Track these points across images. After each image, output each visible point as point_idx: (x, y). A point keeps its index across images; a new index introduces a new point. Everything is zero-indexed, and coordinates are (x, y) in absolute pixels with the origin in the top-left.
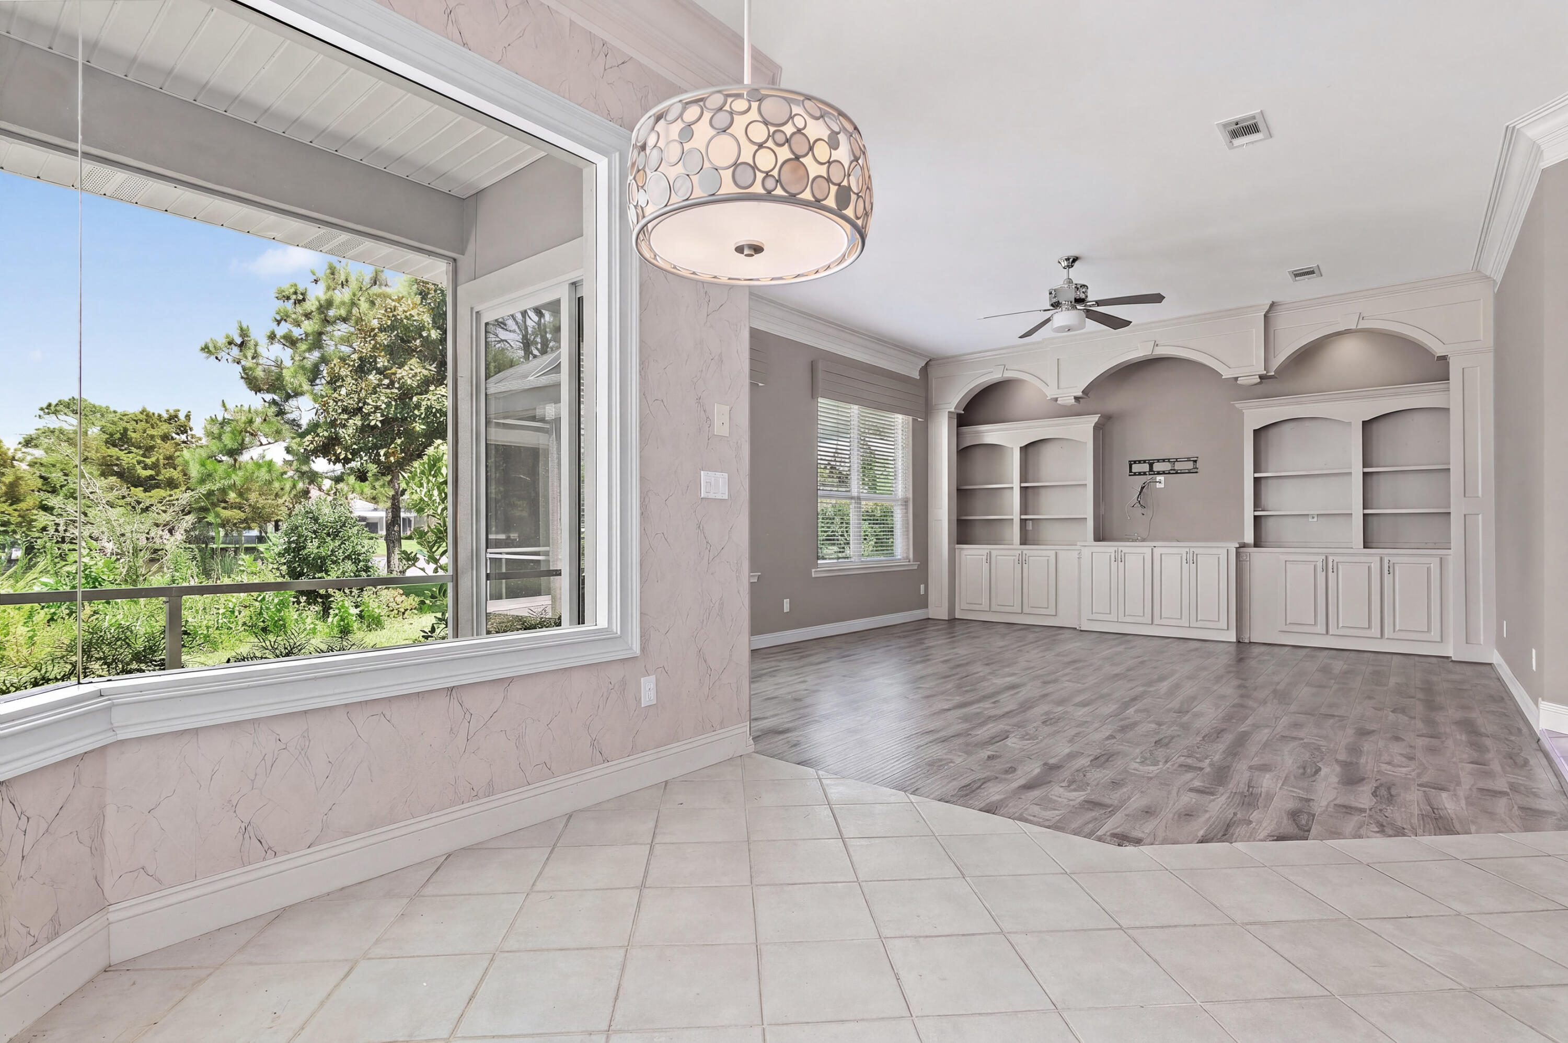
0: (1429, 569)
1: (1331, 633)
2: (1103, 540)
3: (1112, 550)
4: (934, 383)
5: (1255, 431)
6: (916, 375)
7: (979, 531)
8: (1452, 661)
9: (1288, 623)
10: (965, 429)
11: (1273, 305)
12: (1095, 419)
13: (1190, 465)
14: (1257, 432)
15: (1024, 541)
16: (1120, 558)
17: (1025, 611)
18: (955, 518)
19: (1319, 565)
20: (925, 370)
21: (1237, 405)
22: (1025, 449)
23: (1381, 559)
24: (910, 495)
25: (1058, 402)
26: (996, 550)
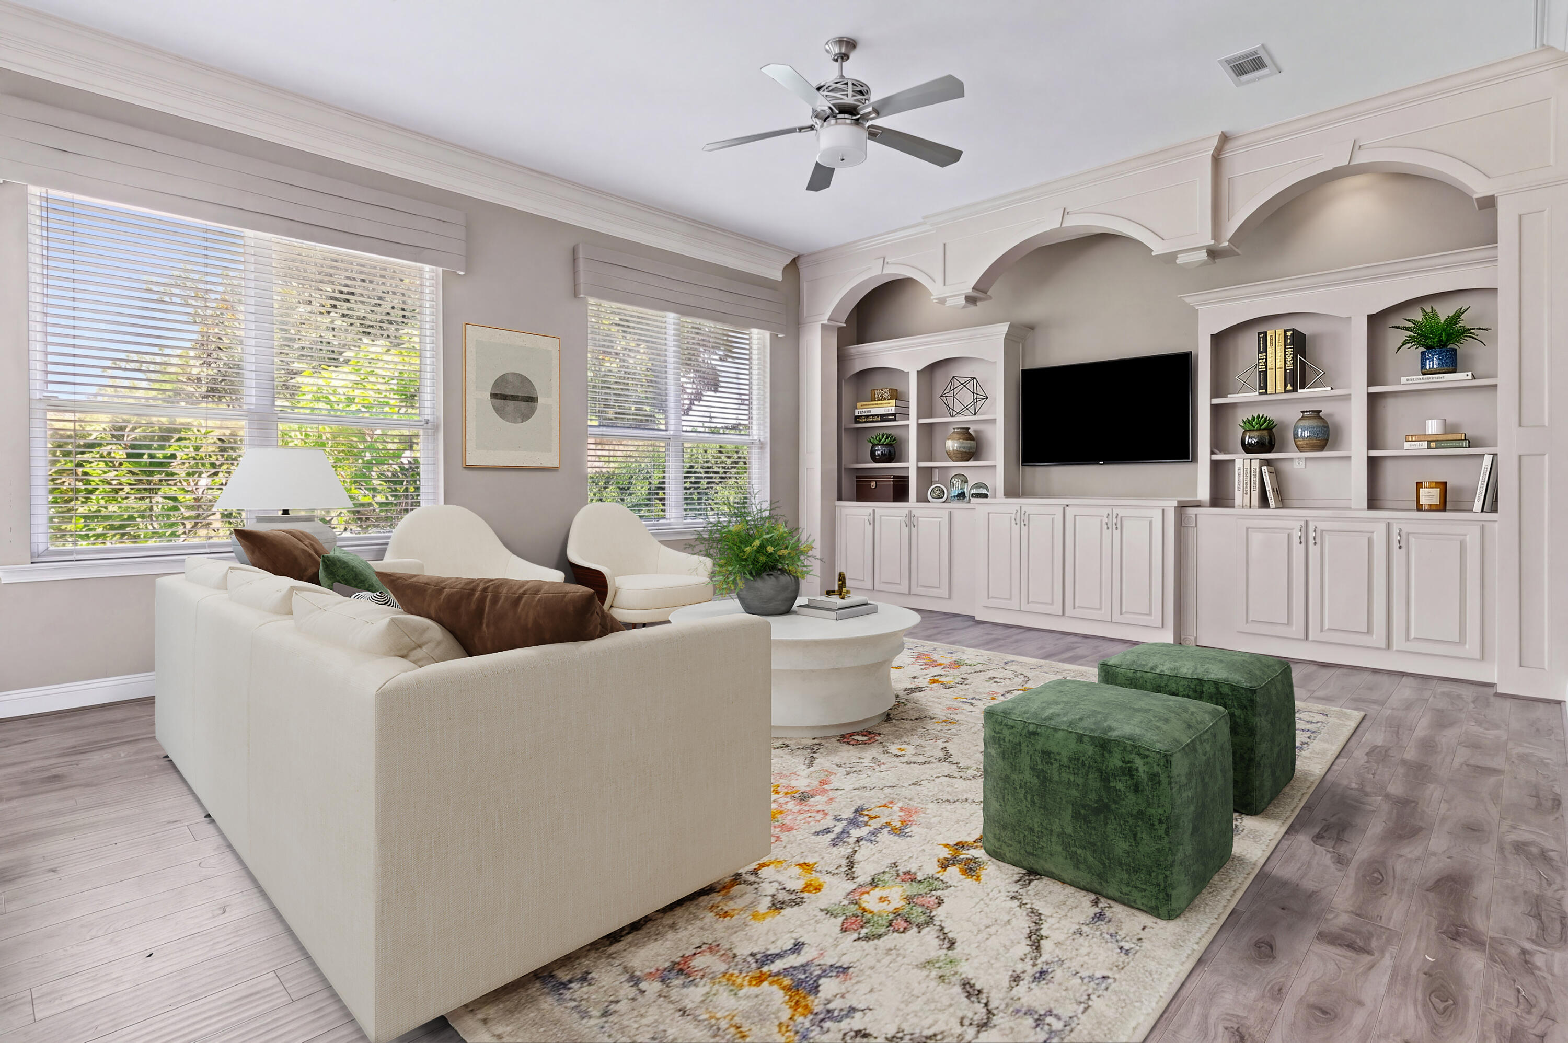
0: (1463, 546)
1: (1310, 638)
2: (1017, 495)
3: (1013, 509)
4: (804, 287)
6: (778, 276)
8: (1497, 695)
9: (1250, 619)
10: (851, 348)
11: (1225, 138)
12: (1004, 328)
14: (1216, 339)
17: (913, 591)
19: (1296, 534)
21: (1187, 300)
22: (924, 374)
23: (1388, 526)
24: (768, 437)
25: (947, 304)
26: (881, 509)
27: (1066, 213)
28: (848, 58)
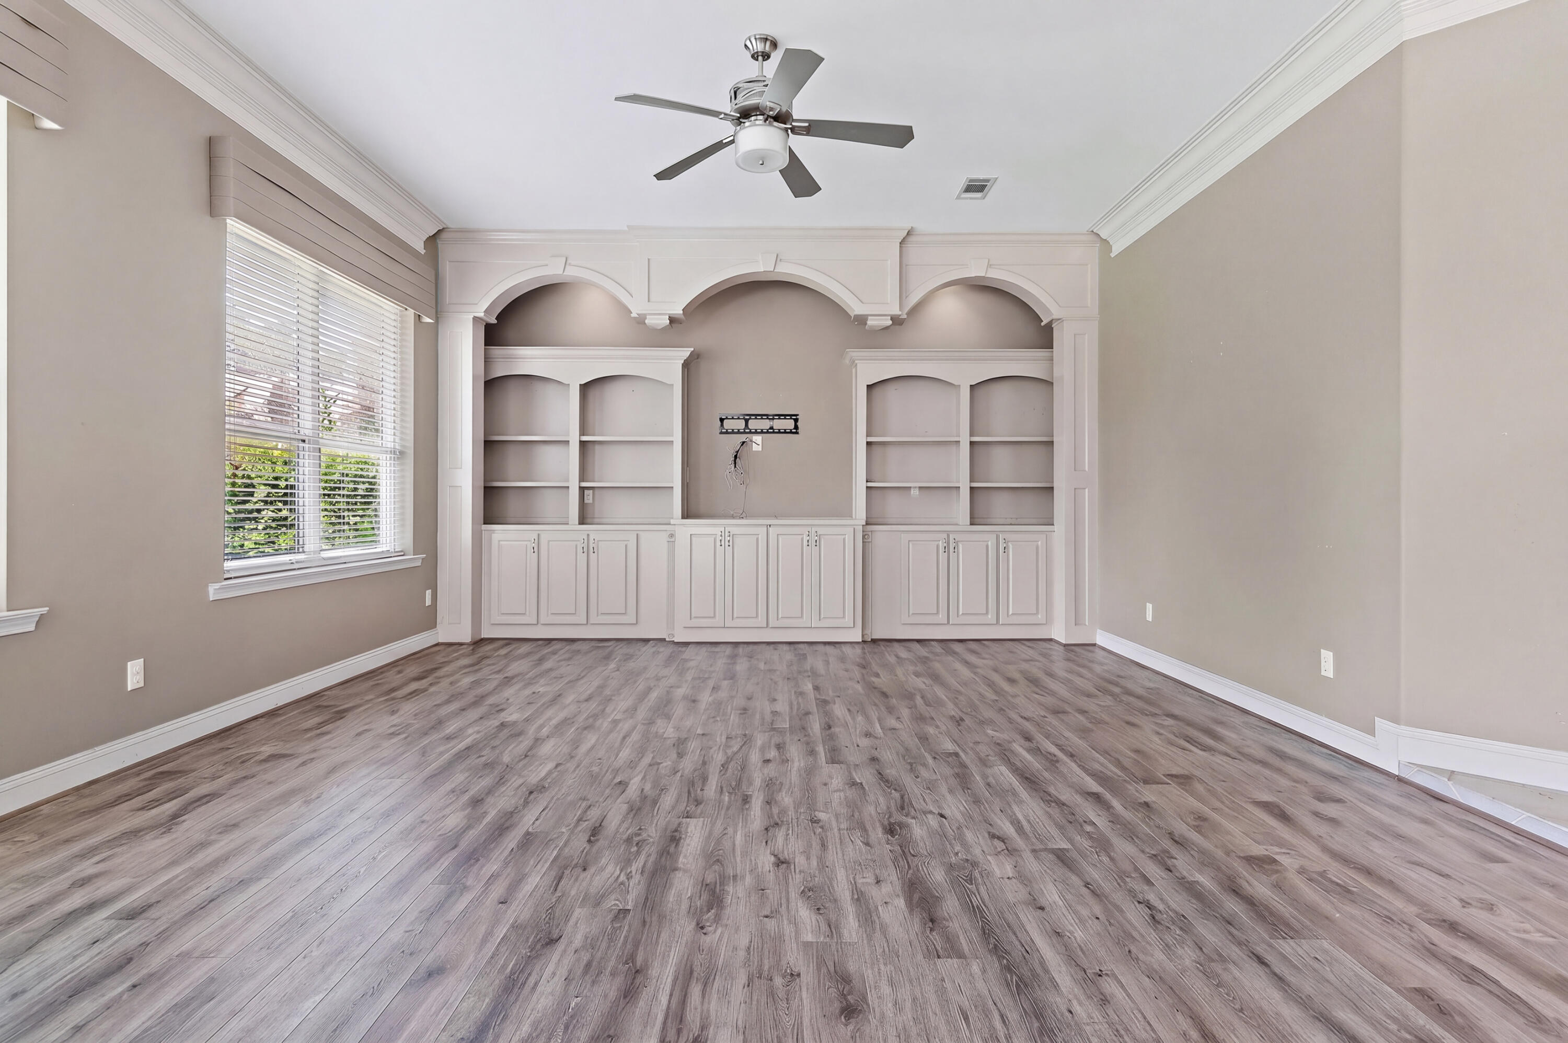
0: (1037, 547)
1: (952, 621)
2: (698, 516)
3: (717, 531)
4: (447, 269)
5: (868, 386)
6: (419, 246)
7: (513, 505)
8: (1064, 645)
9: (911, 613)
10: (497, 351)
11: (909, 232)
12: (686, 353)
13: (789, 424)
14: (869, 387)
15: (582, 521)
16: (729, 541)
17: (589, 622)
18: (481, 484)
19: (941, 545)
20: (433, 240)
22: (585, 388)
23: (998, 537)
24: (410, 444)
25: (646, 322)
26: (547, 532)
27: (779, 259)
28: (769, 57)
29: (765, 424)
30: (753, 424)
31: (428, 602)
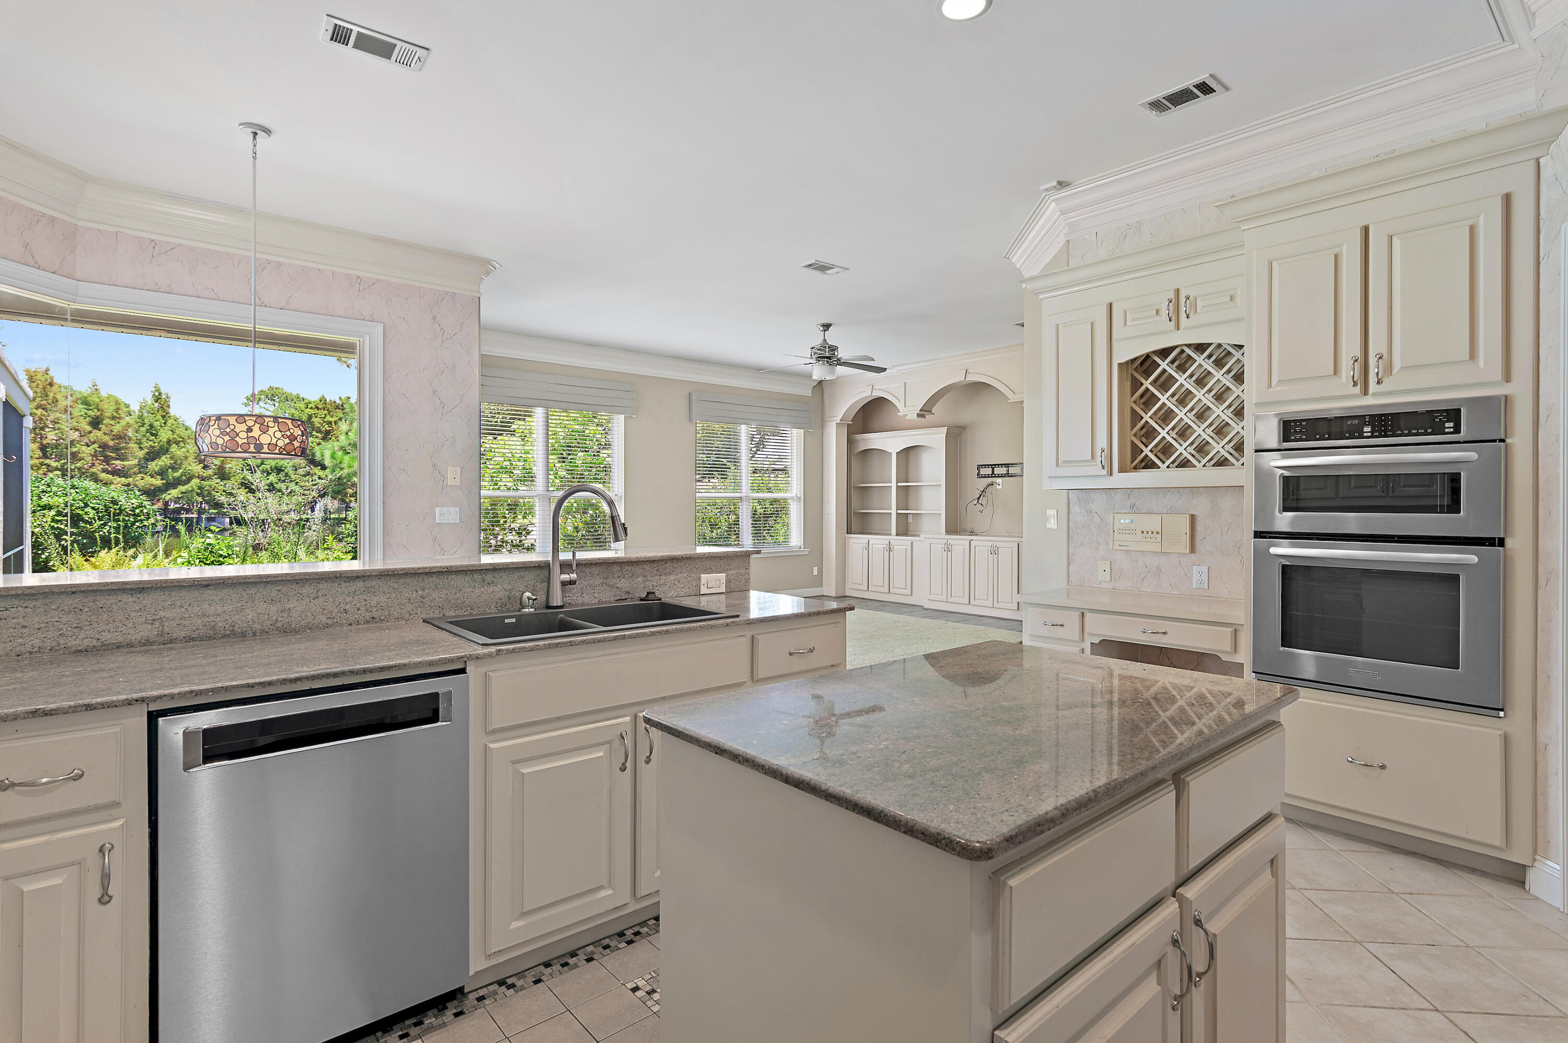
3: (944, 541)
4: (826, 399)
10: (855, 437)
12: (943, 430)
15: (898, 533)
16: (949, 549)
17: (890, 590)
18: (845, 511)
20: (819, 389)
22: (901, 454)
24: (802, 494)
25: (907, 418)
26: (873, 540)
27: (968, 372)
29: (1003, 470)
30: (998, 471)
31: (815, 573)
